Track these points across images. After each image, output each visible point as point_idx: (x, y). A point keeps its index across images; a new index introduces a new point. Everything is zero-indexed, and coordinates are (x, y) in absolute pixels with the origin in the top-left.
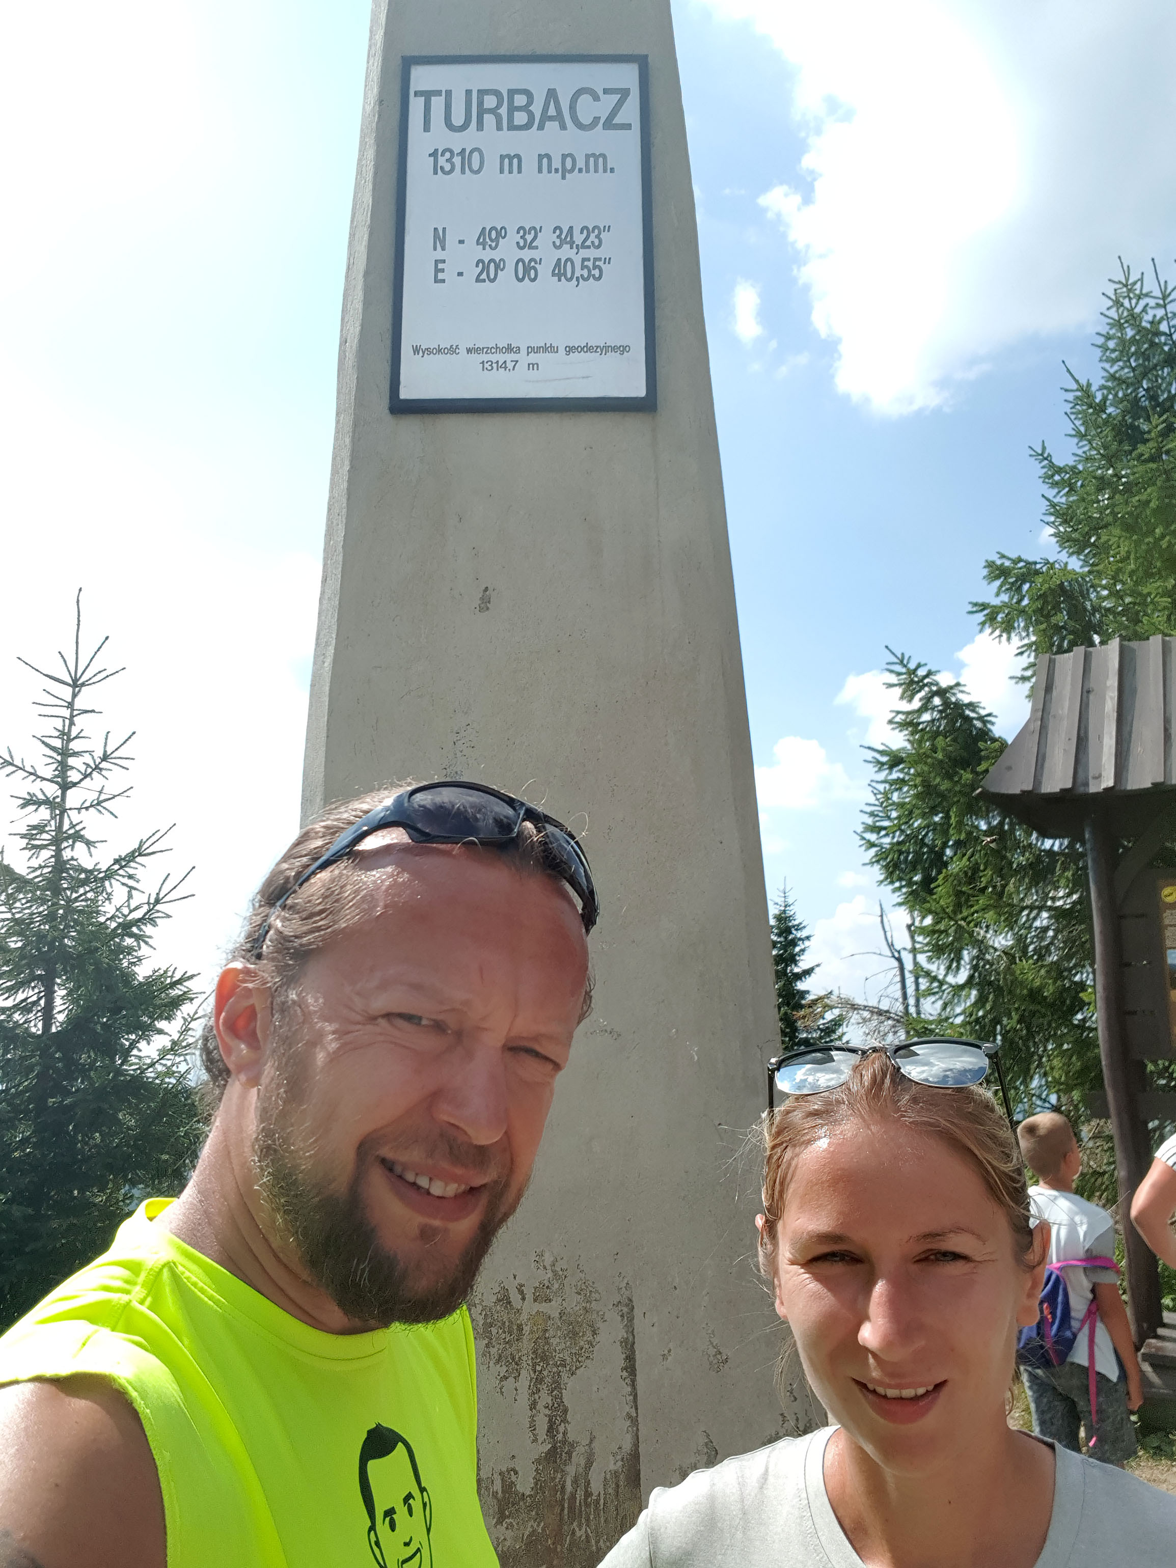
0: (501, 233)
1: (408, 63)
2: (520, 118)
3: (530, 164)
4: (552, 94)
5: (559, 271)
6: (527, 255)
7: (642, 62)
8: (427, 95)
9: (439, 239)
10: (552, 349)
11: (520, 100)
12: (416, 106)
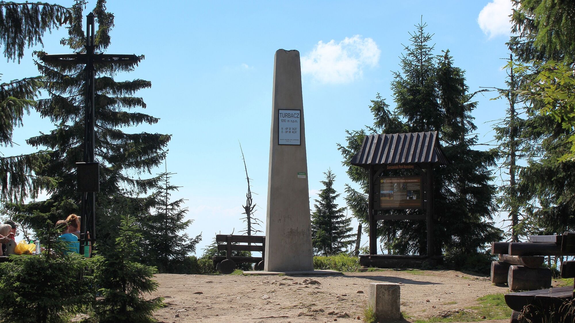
0: (288, 128)
1: (279, 110)
2: (289, 116)
3: (290, 121)
4: (292, 114)
5: (293, 132)
6: (290, 130)
7: (300, 110)
8: (281, 113)
9: (282, 129)
10: (292, 140)
11: (289, 114)
12: (280, 114)
